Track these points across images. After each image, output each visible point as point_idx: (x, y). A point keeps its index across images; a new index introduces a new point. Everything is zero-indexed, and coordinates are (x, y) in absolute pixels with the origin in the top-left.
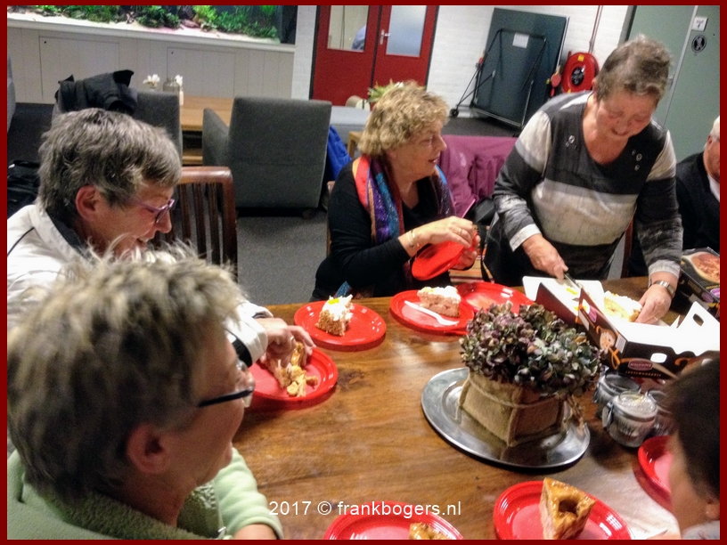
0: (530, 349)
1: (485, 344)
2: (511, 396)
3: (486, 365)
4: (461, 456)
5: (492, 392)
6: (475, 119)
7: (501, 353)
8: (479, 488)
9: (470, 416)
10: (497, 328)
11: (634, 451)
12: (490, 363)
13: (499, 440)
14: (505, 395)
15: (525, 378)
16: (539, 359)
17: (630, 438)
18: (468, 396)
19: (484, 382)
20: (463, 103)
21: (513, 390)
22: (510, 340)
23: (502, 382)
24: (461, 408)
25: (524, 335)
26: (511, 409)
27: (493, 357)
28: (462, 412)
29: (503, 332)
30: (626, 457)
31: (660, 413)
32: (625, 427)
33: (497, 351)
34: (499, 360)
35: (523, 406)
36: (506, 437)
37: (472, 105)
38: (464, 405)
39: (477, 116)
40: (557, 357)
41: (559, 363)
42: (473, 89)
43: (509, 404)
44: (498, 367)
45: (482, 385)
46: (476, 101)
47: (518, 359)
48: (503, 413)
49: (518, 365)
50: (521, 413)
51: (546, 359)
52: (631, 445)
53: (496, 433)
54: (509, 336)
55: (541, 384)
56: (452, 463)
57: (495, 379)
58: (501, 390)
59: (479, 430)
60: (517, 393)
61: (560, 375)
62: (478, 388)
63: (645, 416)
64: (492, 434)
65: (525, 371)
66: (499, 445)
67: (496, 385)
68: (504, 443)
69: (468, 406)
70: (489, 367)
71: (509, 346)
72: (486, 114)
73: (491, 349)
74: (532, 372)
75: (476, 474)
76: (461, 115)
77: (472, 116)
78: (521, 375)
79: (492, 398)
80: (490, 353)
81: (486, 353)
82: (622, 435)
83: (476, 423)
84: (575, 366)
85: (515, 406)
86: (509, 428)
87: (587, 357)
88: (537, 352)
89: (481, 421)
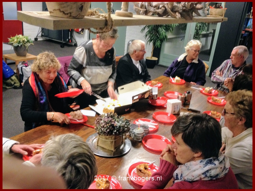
0: (115, 125)
1: (103, 127)
2: (112, 138)
3: (105, 133)
4: (104, 158)
5: (106, 139)
6: (44, 41)
7: (108, 128)
8: (112, 165)
9: (101, 147)
10: (105, 122)
11: (141, 142)
12: (106, 132)
13: (111, 151)
14: (110, 139)
15: (115, 133)
16: (118, 127)
17: (139, 139)
18: (99, 142)
19: (104, 137)
20: (38, 35)
21: (112, 137)
22: (110, 124)
23: (110, 136)
24: (98, 146)
25: (112, 122)
26: (113, 142)
27: (106, 130)
28: (98, 147)
29: (107, 123)
30: (139, 144)
31: (145, 130)
32: (138, 137)
33: (107, 128)
34: (108, 130)
35: (115, 140)
36: (113, 149)
37: (42, 36)
38: (98, 145)
39: (45, 39)
40: (122, 125)
41: (123, 127)
42: (41, 30)
43: (112, 141)
44: (109, 132)
45: (103, 138)
46: (43, 34)
47: (113, 129)
48: (111, 143)
49: (113, 130)
50: (115, 142)
51: (120, 127)
52: (140, 140)
53: (110, 149)
54: (109, 123)
55: (120, 133)
56: (102, 161)
57: (107, 135)
58: (109, 138)
59: (104, 150)
60: (113, 137)
61: (124, 129)
62: (102, 139)
63: (142, 133)
64: (108, 150)
65: (115, 131)
66: (111, 152)
67: (107, 137)
68: (112, 151)
69: (100, 144)
70: (106, 133)
71: (110, 126)
72: (48, 38)
73: (105, 128)
74: (117, 131)
75: (109, 162)
76: (39, 40)
77: (43, 40)
78: (115, 132)
79: (107, 140)
80: (105, 129)
81: (104, 129)
82: (137, 139)
83: (103, 148)
84: (126, 126)
85: (114, 140)
86: (113, 147)
87: (128, 123)
88: (117, 125)
89: (105, 147)
